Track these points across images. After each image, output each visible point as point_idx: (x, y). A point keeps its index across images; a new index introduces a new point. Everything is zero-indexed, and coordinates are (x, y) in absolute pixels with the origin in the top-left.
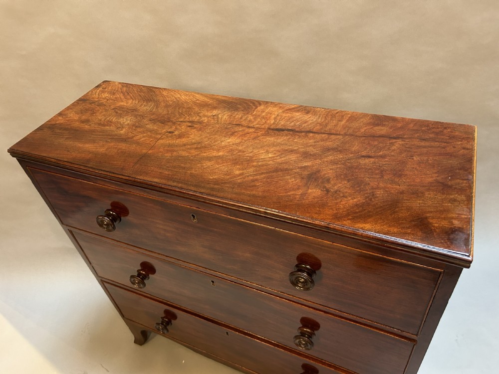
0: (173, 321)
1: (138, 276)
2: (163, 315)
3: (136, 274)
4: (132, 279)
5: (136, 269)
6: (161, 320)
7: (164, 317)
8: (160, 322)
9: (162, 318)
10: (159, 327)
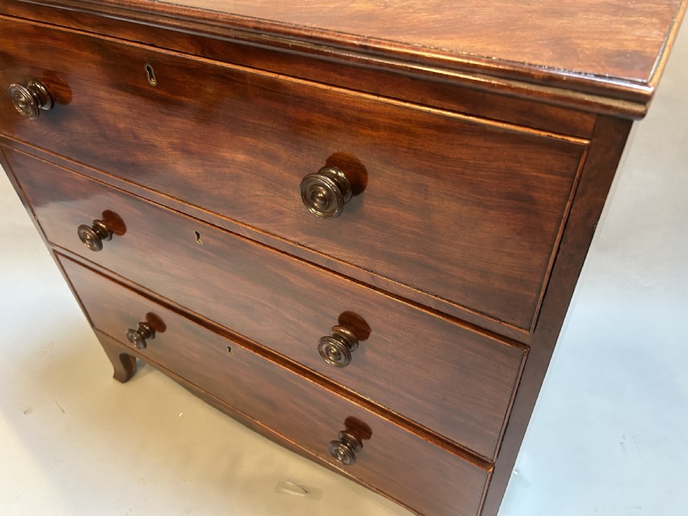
0: (157, 334)
1: (92, 230)
2: (144, 320)
3: (91, 225)
4: (82, 231)
5: (93, 218)
6: (138, 326)
7: (145, 324)
8: (137, 330)
9: (140, 323)
10: (132, 337)
